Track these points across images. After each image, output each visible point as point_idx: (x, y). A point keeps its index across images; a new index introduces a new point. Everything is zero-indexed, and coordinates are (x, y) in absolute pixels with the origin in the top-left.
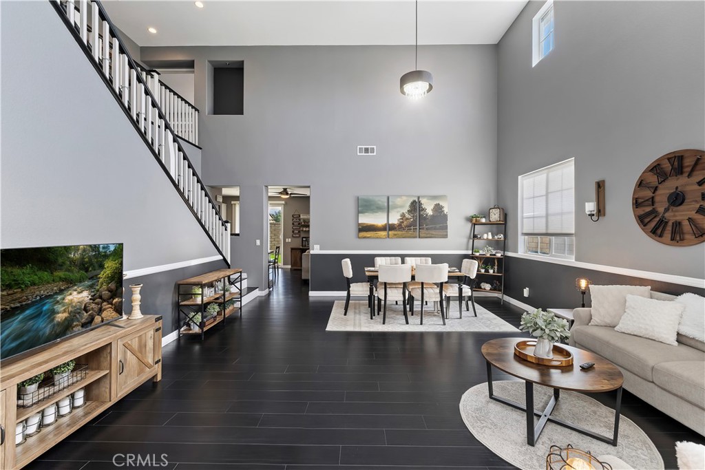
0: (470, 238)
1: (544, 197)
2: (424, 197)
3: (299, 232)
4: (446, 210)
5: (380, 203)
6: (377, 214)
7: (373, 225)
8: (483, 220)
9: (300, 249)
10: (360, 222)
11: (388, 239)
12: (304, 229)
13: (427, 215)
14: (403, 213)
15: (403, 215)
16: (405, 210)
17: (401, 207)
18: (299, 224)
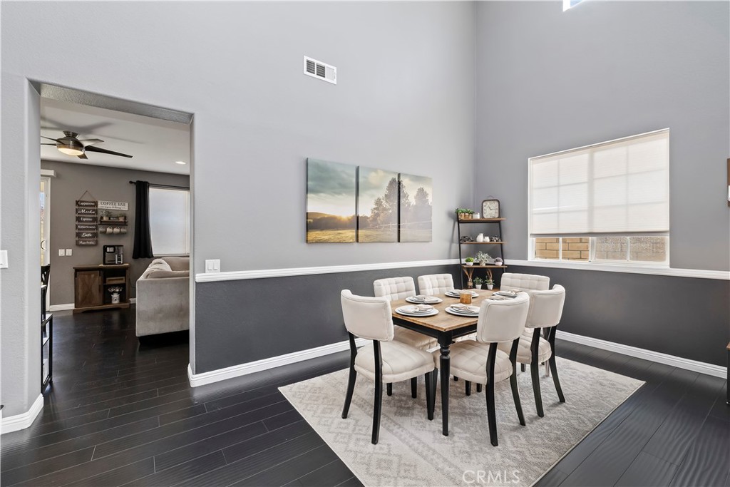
0: (452, 241)
1: (586, 185)
2: (406, 175)
3: (95, 235)
4: (430, 199)
5: (344, 176)
6: (340, 197)
7: (332, 218)
8: (478, 216)
9: (100, 269)
10: (309, 211)
11: (356, 244)
12: (109, 230)
13: (409, 205)
14: (379, 199)
15: (378, 202)
16: (381, 194)
17: (377, 187)
18: (95, 219)
